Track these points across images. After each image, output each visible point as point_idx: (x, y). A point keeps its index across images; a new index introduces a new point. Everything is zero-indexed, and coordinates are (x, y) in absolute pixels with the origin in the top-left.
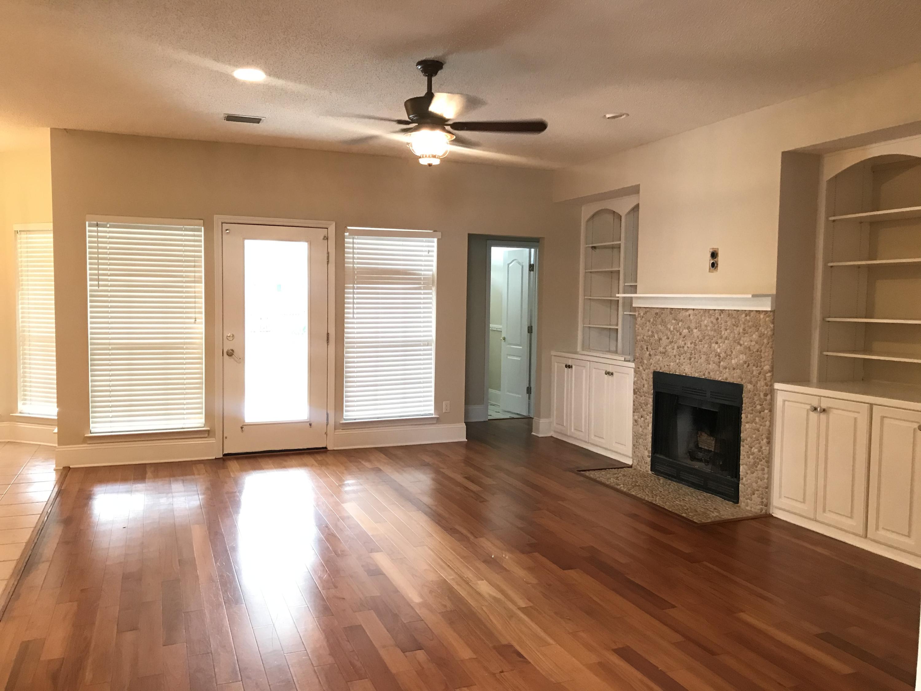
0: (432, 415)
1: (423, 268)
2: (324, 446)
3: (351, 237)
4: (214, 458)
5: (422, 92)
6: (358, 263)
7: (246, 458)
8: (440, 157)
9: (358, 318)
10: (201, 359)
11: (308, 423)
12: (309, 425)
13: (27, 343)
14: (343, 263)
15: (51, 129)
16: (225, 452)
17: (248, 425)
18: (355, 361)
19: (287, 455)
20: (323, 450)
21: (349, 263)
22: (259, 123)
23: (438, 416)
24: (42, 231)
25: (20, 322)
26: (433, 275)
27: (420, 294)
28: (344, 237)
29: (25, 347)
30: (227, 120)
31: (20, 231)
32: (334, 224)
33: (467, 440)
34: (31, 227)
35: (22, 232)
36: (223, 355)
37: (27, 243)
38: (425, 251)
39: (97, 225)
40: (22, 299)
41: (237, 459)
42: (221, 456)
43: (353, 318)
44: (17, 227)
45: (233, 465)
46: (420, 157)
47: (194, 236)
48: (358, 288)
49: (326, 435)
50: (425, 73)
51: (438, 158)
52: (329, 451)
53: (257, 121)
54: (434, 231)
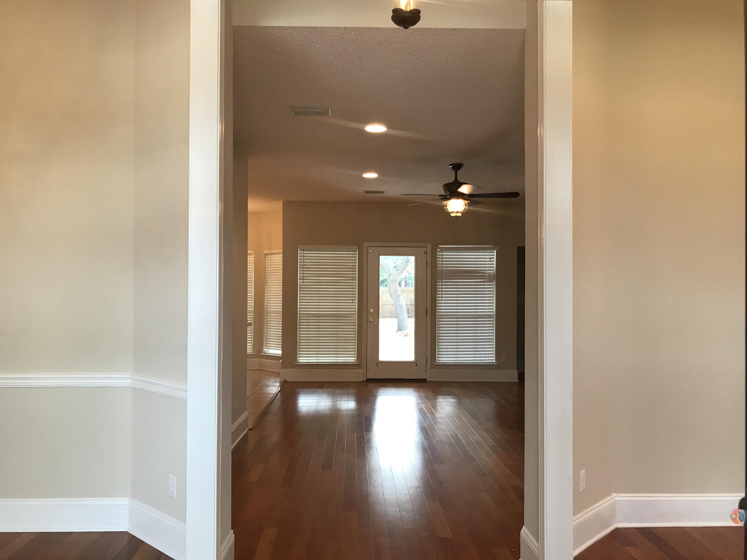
0: (494, 363)
1: (487, 269)
2: (424, 378)
3: (441, 251)
4: (361, 380)
5: (451, 180)
6: (445, 267)
7: (379, 382)
8: (461, 212)
9: (445, 300)
10: (355, 323)
11: (415, 363)
12: (415, 365)
13: (269, 315)
14: (436, 267)
15: (283, 201)
16: (368, 378)
17: (380, 362)
18: (443, 327)
19: (402, 382)
20: (424, 381)
21: (439, 267)
22: (383, 193)
23: (498, 364)
24: (279, 253)
25: (266, 303)
26: (494, 272)
27: (485, 285)
28: (436, 252)
29: (268, 317)
30: (366, 193)
31: (267, 254)
32: (431, 244)
33: (518, 381)
34: (273, 251)
35: (269, 255)
36: (367, 321)
37: (271, 260)
38: (488, 258)
39: (304, 250)
40: (267, 291)
41: (373, 382)
42: (365, 380)
43: (442, 300)
44: (266, 252)
45: (371, 385)
46: (451, 213)
47: (353, 254)
48: (445, 282)
49: (425, 372)
50: (454, 170)
51: (460, 213)
52: (427, 382)
53: (382, 192)
54: (494, 246)
